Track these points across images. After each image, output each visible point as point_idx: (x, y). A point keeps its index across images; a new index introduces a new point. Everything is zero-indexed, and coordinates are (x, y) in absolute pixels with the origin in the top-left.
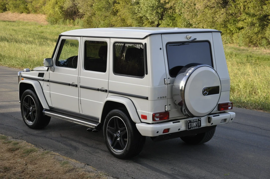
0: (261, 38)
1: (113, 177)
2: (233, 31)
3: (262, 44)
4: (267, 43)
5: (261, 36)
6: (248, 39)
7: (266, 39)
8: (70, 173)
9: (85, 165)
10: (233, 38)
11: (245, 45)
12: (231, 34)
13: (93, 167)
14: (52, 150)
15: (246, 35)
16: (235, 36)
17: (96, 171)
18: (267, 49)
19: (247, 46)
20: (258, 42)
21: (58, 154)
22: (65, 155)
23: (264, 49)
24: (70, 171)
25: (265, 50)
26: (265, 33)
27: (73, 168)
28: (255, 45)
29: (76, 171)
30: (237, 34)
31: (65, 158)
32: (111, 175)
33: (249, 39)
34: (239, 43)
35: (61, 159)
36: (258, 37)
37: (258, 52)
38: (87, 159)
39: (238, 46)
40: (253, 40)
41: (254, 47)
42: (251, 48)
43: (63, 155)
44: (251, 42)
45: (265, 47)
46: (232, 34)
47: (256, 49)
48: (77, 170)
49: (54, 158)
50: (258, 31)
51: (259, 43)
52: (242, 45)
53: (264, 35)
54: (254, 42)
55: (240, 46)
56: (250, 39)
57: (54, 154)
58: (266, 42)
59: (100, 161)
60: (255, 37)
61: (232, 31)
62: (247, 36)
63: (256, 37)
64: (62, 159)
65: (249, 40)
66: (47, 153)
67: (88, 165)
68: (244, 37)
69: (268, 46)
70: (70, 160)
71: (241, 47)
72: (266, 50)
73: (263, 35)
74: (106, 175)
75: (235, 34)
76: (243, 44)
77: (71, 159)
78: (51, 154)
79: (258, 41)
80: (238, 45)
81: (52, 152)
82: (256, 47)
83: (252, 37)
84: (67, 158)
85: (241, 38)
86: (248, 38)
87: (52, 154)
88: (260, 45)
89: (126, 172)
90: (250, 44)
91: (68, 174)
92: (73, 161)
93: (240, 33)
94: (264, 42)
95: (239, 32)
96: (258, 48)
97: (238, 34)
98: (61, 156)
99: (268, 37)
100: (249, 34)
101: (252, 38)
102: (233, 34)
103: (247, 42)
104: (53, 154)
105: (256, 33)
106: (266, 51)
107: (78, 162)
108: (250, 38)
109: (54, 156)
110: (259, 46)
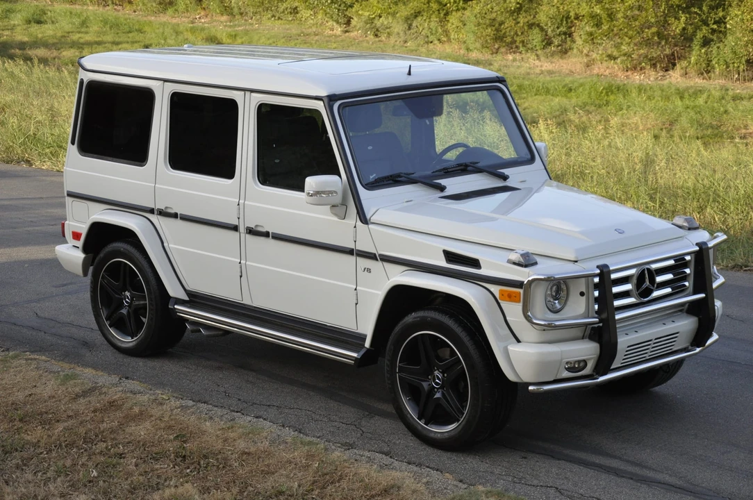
0: (526, 28)
1: (193, 401)
2: (448, 5)
3: (530, 46)
4: (543, 41)
5: (526, 20)
6: (490, 30)
7: (542, 29)
8: (87, 399)
9: (120, 379)
10: (449, 25)
11: (483, 47)
12: (442, 15)
13: (140, 382)
14: (25, 350)
15: (485, 18)
16: (454, 19)
17: (151, 390)
18: (542, 59)
19: (487, 50)
20: (518, 39)
21: (44, 358)
22: (62, 360)
23: (536, 58)
24: (85, 394)
25: (537, 62)
26: (536, 13)
27: (93, 388)
28: (512, 46)
29: (100, 394)
30: (459, 13)
31: (66, 366)
32: (188, 397)
33: (494, 28)
34: (465, 42)
35: (55, 368)
36: (519, 23)
37: (518, 67)
38: (121, 365)
39: (462, 52)
40: (503, 31)
41: (507, 53)
42: (499, 57)
43: (59, 361)
44: (499, 38)
45: (539, 52)
46: (445, 15)
47: (514, 60)
48: (104, 390)
49: (36, 368)
50: (518, 6)
51: (523, 42)
52: (475, 48)
53: (534, 17)
54: (509, 40)
55: (468, 49)
56: (497, 30)
57: (35, 359)
58: (540, 39)
59: (155, 369)
60: (509, 23)
61: (446, 5)
62: (488, 22)
63: (513, 24)
64: (59, 370)
65: (493, 33)
66: (15, 357)
67: (127, 378)
68: (479, 24)
69: (548, 50)
70: (79, 370)
71: (470, 53)
72: (540, 61)
73: (532, 17)
74: (177, 397)
75: (454, 13)
76: (478, 45)
77: (81, 369)
78: (26, 360)
79: (518, 35)
80: (463, 46)
81: (28, 353)
82: (514, 53)
83: (500, 25)
84: (72, 366)
85: (471, 26)
86: (491, 25)
87: (29, 359)
88: (524, 46)
89: (222, 389)
90: (496, 46)
91: (82, 400)
92: (89, 372)
93: (467, 13)
94: (536, 37)
95: (464, 9)
96: (518, 56)
97: (463, 14)
98: (53, 361)
99: (547, 25)
100: (494, 15)
101: (502, 26)
102: (447, 14)
103: (488, 38)
104: (31, 359)
105: (512, 13)
106: (541, 66)
107: (100, 373)
108: (497, 25)
109: (35, 362)
110: (521, 49)
